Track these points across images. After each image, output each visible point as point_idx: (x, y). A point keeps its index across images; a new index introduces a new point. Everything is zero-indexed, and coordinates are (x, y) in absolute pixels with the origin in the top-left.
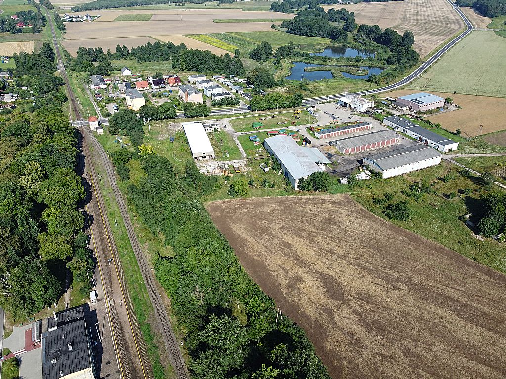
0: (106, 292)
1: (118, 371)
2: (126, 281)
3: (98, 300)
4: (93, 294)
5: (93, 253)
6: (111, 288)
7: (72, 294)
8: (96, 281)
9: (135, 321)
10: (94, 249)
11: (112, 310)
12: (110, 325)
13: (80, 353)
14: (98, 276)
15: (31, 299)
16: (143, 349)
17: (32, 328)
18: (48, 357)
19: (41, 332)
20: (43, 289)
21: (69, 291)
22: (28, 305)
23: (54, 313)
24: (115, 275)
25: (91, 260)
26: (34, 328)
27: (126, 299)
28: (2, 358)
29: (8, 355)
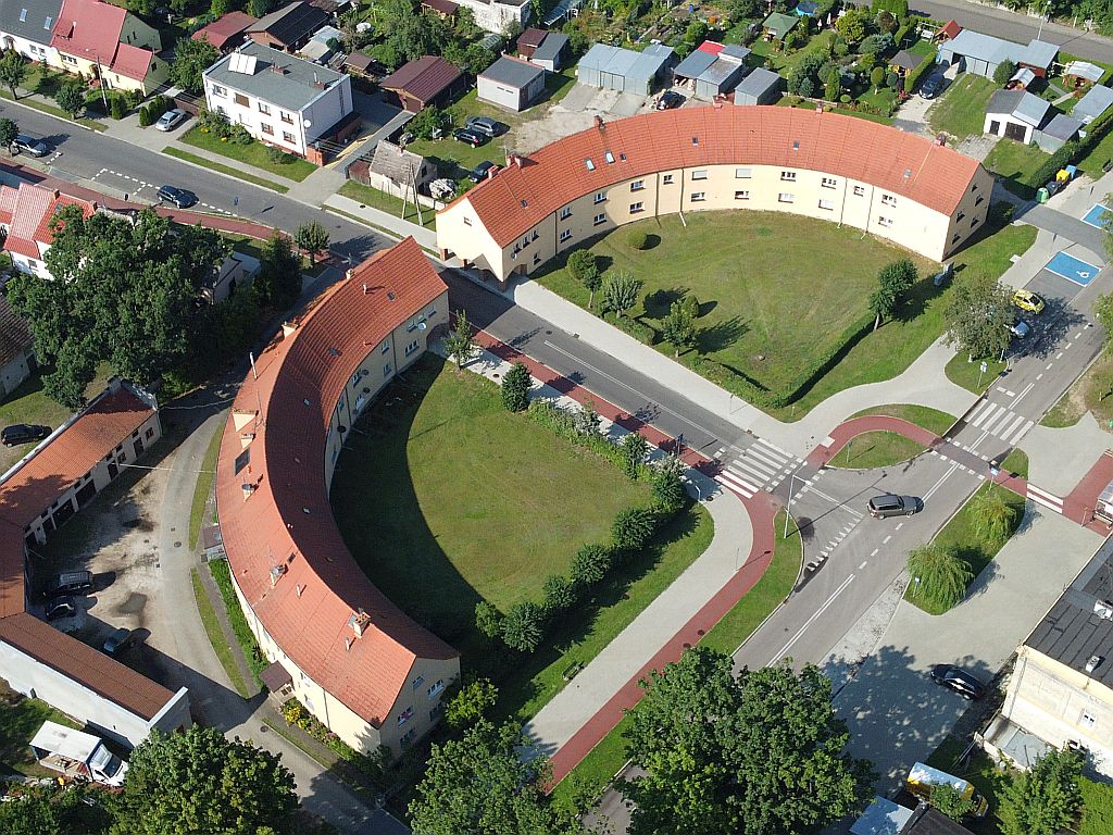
18: (1098, 581)
28: (994, 472)
29: (1014, 475)
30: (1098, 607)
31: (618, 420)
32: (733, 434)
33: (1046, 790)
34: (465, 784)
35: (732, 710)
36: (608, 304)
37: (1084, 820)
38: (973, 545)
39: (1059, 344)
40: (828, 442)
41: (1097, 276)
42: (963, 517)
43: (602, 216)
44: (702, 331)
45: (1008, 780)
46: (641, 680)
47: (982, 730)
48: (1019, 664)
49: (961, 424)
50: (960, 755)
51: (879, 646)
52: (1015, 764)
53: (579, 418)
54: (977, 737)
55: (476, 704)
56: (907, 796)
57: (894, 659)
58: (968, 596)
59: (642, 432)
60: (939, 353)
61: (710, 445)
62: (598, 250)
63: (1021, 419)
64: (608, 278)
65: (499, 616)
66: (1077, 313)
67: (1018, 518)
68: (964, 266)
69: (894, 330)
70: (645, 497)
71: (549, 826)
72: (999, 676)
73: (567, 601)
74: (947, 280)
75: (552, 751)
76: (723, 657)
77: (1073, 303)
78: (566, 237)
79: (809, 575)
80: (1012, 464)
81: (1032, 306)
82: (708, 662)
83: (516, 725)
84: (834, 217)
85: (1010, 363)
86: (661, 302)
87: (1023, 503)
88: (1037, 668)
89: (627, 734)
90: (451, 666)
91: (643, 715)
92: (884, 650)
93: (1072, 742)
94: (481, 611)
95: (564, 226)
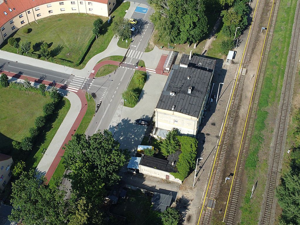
0: (244, 58)
1: (218, 137)
2: (269, 58)
3: (233, 62)
4: (231, 54)
5: (250, 13)
6: (251, 58)
7: (213, 43)
8: (240, 43)
9: (256, 102)
10: (254, 9)
11: (241, 79)
12: (232, 93)
13: (195, 100)
14: (244, 39)
15: (179, 29)
16: (249, 133)
17: (168, 56)
18: (169, 87)
19: (173, 63)
20: (192, 25)
21: (212, 39)
22: (174, 33)
23: (191, 53)
24: (261, 46)
25: (245, 19)
26: (169, 56)
27: (259, 76)
28: (137, 67)
29: (142, 67)
30: (171, 94)
31: (36, 81)
32: (68, 77)
33: (171, 142)
34: (24, 190)
35: (89, 148)
36: (23, 51)
37: (182, 146)
38: (137, 87)
39: (143, 30)
40: (93, 72)
41: (148, 11)
42: (132, 81)
43: (13, 27)
44: (51, 51)
45: (161, 142)
46: (63, 148)
47: (152, 132)
48: (156, 113)
49: (125, 57)
50: (148, 140)
51: (121, 120)
52: (162, 138)
53: (25, 84)
54: (151, 134)
55: (20, 168)
56: (139, 154)
57: (126, 122)
58: (139, 101)
59: (43, 83)
60: (115, 40)
61: (62, 81)
62: (15, 36)
63: (139, 52)
64: (21, 43)
65: (19, 143)
66: (146, 21)
67: (146, 77)
68: (114, 16)
69: (101, 38)
70: (49, 100)
71: (50, 193)
72: (152, 118)
73: (37, 133)
74: (111, 21)
75: (45, 174)
76: (82, 135)
77: (144, 19)
78: (5, 35)
79: (98, 107)
80: (140, 64)
81: (134, 22)
82: (79, 137)
83: (33, 170)
84: (77, 12)
85: (133, 38)
86: (37, 47)
87: (146, 73)
88: (161, 113)
89: (64, 162)
90: (10, 161)
91: (66, 156)
92: (123, 120)
93: (174, 128)
94: (14, 143)
95: (3, 32)
